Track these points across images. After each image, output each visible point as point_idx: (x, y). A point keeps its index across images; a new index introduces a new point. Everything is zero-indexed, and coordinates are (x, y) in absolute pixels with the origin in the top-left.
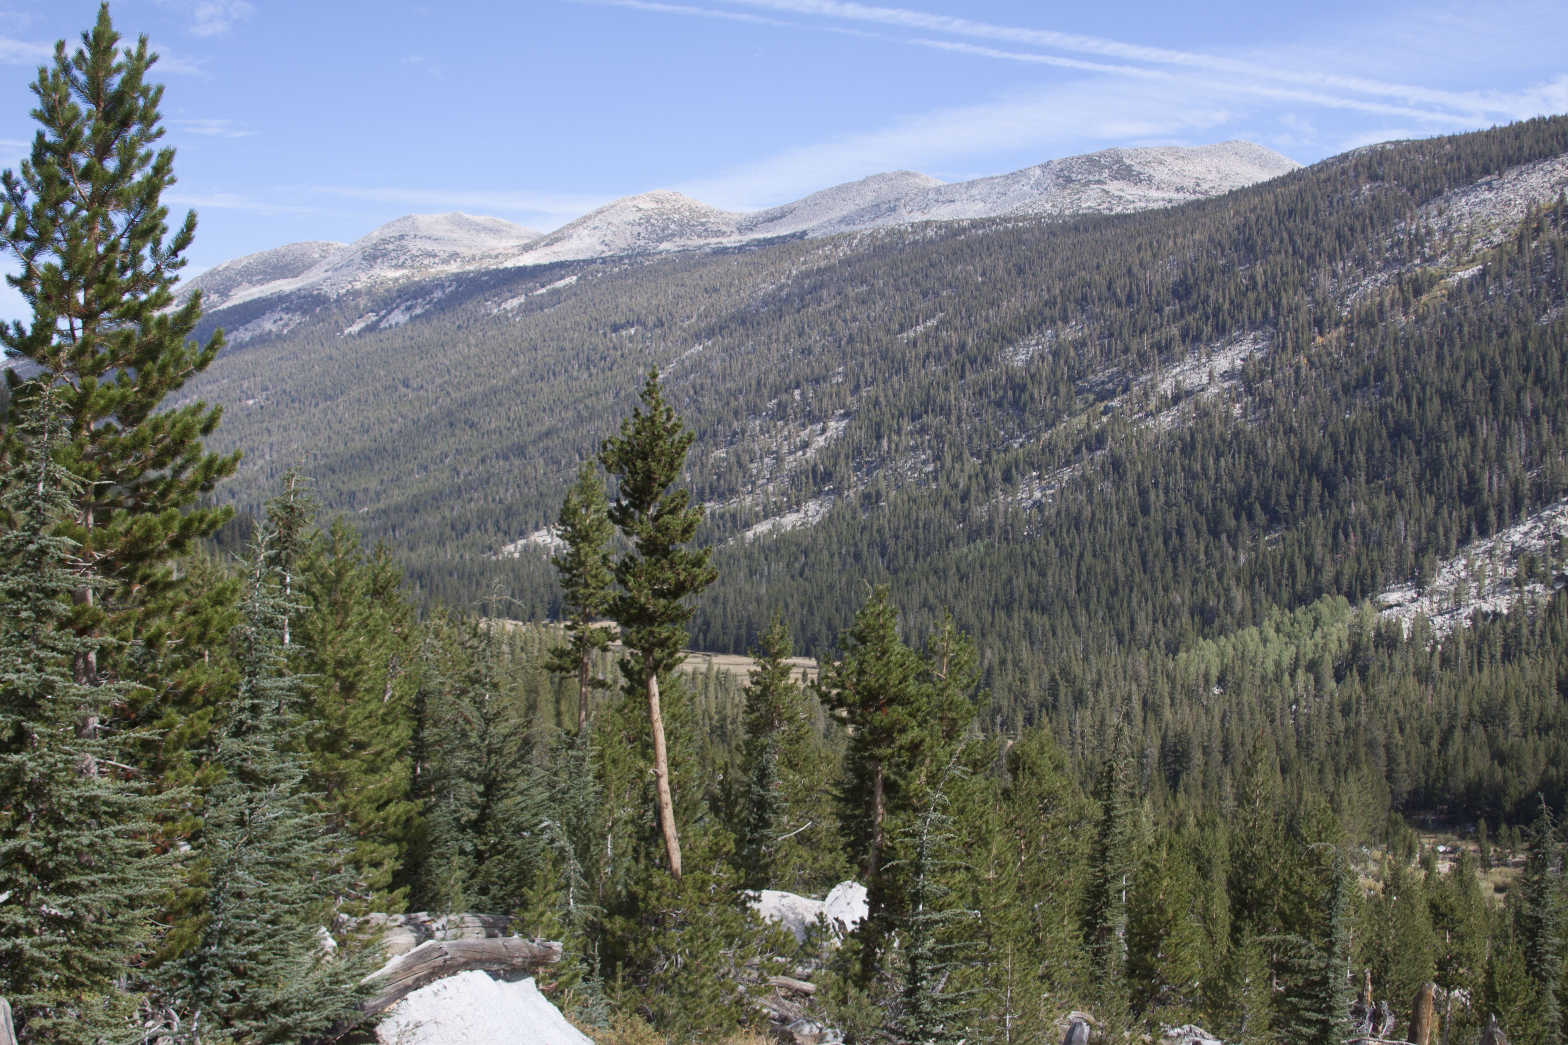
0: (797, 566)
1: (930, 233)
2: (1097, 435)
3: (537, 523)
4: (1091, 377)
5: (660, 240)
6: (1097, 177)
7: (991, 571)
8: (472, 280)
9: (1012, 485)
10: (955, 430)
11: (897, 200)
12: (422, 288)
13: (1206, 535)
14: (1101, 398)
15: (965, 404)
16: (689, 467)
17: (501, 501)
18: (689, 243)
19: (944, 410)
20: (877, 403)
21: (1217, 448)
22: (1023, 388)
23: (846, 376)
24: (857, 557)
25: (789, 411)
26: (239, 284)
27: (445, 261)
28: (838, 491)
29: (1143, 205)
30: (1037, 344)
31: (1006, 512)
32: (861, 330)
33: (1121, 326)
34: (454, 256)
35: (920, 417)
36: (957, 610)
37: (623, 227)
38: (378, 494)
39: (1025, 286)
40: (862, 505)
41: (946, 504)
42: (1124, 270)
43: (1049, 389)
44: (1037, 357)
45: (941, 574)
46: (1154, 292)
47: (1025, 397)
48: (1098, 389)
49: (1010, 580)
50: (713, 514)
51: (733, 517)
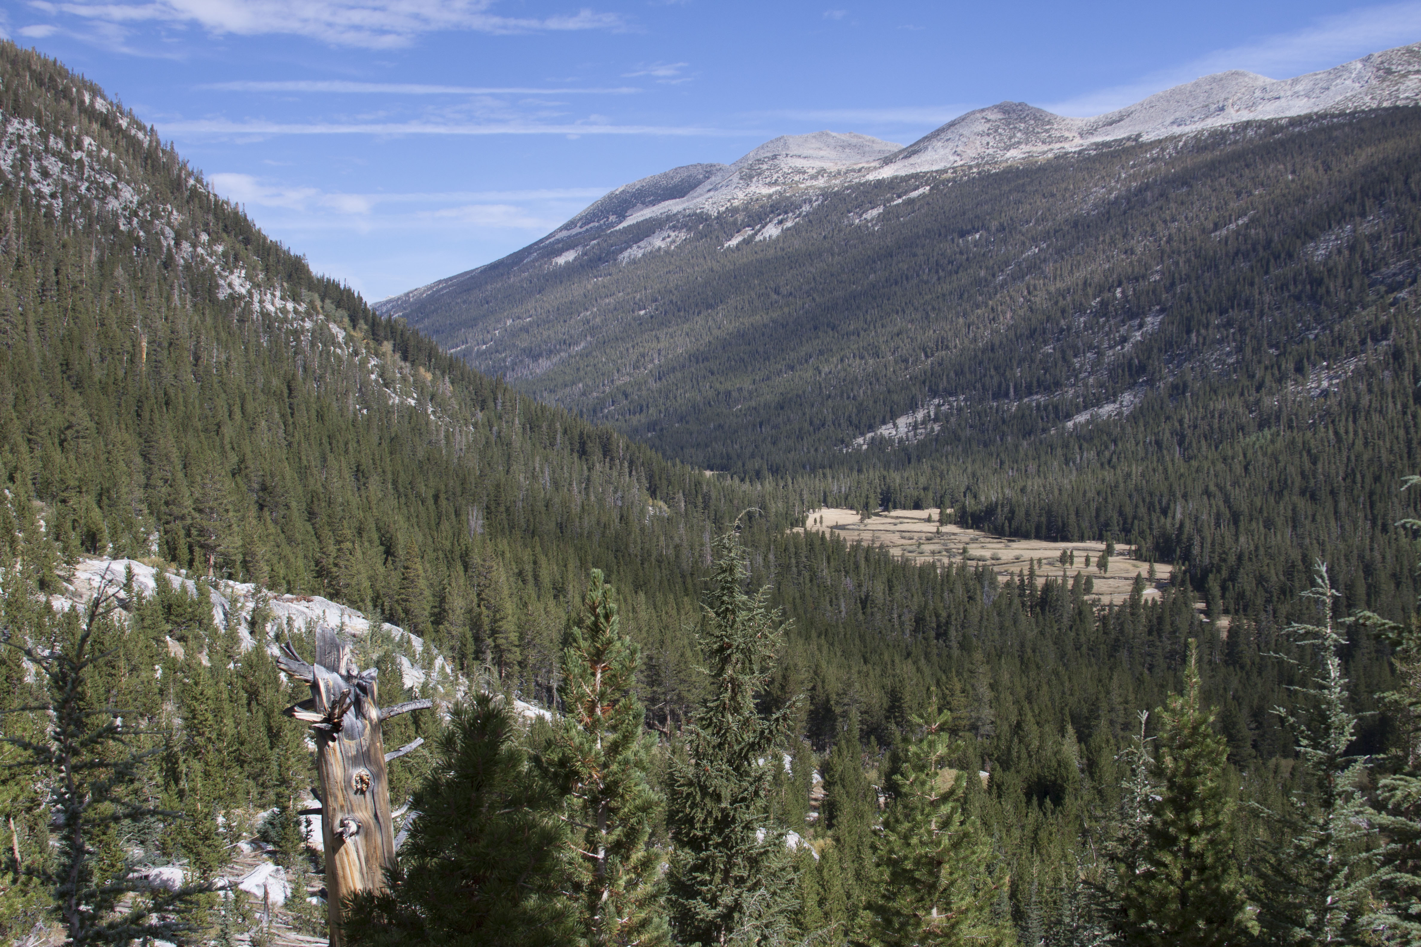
0: (1107, 454)
1: (1250, 133)
2: (1382, 327)
3: (884, 418)
4: (1383, 270)
5: (1007, 148)
7: (1271, 459)
8: (836, 194)
9: (1303, 376)
10: (1257, 323)
11: (1227, 99)
12: (793, 203)
14: (1392, 288)
15: (1267, 298)
16: (1020, 363)
17: (854, 398)
18: (1034, 149)
19: (1248, 304)
20: (1189, 300)
22: (1320, 282)
23: (1163, 274)
24: (1158, 445)
25: (1111, 308)
26: (634, 205)
27: (814, 177)
28: (1151, 383)
30: (1336, 239)
31: (1294, 401)
32: (1179, 230)
34: (821, 172)
35: (1227, 311)
37: (972, 137)
38: (750, 393)
40: (1171, 396)
43: (1344, 283)
44: (1335, 252)
45: (1228, 462)
47: (1322, 290)
48: (1389, 281)
50: (1038, 406)
51: (1056, 408)
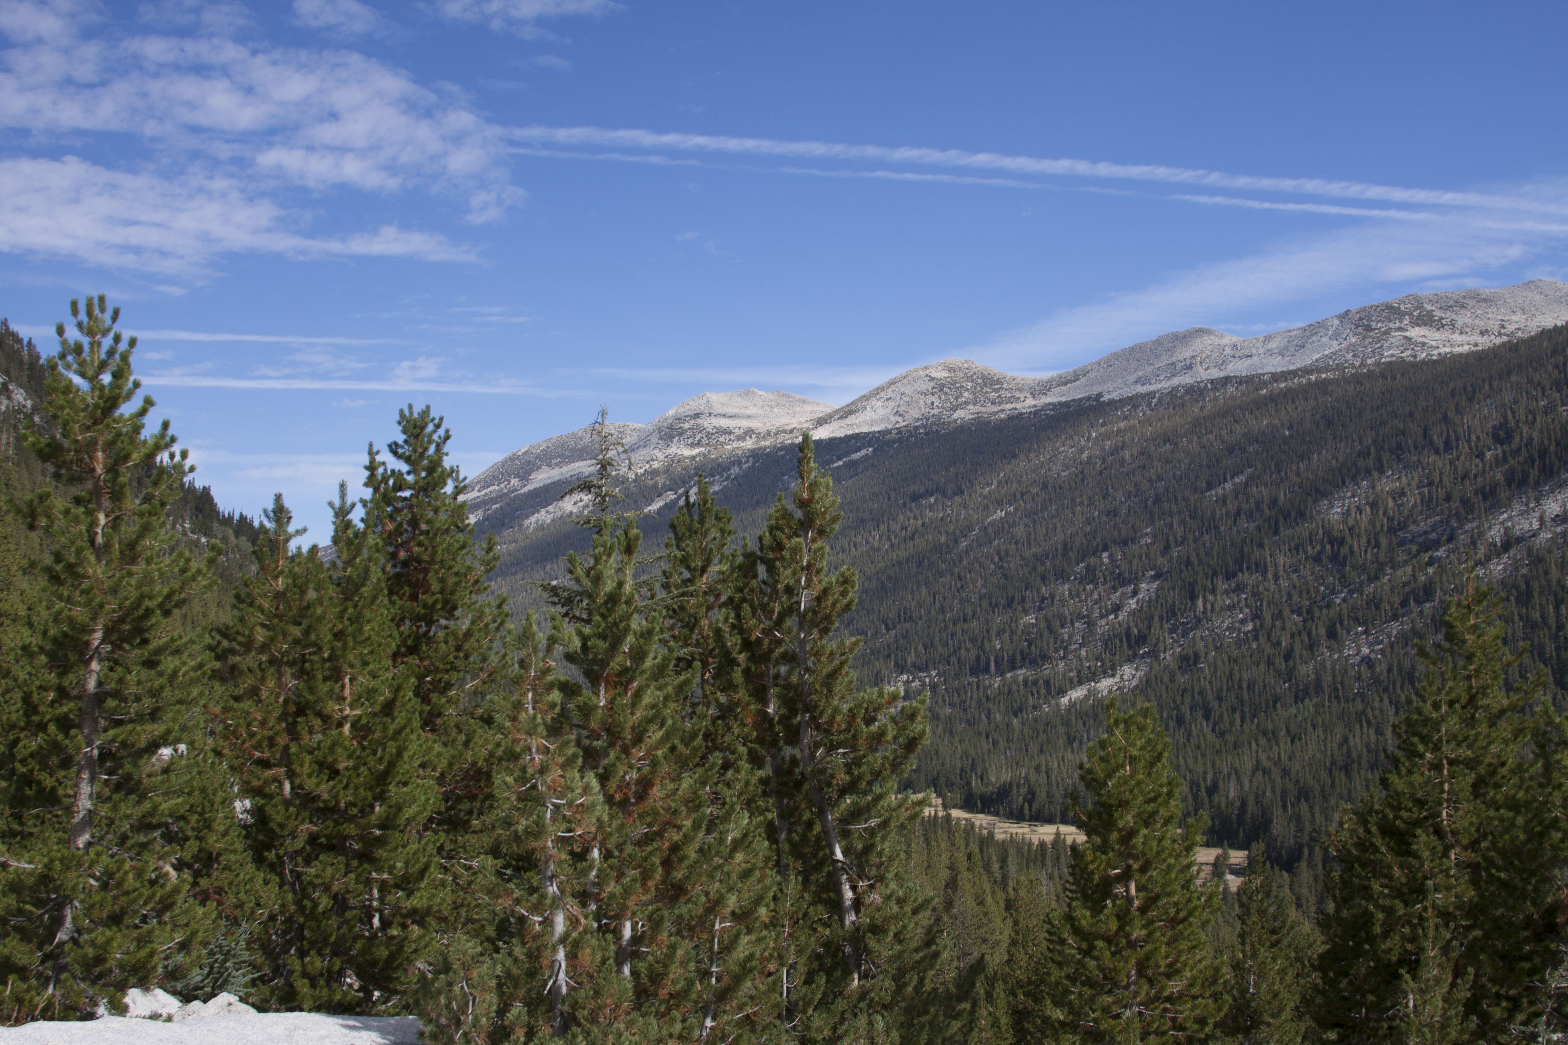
1: (1231, 389)
2: (1424, 587)
4: (1412, 527)
5: (954, 409)
6: (1398, 325)
7: (1325, 730)
8: (768, 455)
9: (1338, 642)
10: (1272, 587)
11: (1193, 357)
12: (719, 466)
13: (1553, 687)
14: (1426, 547)
15: (1281, 560)
16: (998, 634)
18: (984, 410)
19: (1260, 567)
20: (1188, 563)
21: (1556, 595)
22: (1342, 542)
23: (1154, 537)
24: (1180, 721)
25: (1098, 574)
26: (539, 468)
27: (741, 438)
28: (1153, 654)
29: (1447, 350)
30: (1353, 496)
31: (1333, 669)
32: (1167, 489)
33: (1441, 474)
34: (749, 432)
35: (1235, 575)
36: (1293, 772)
37: (916, 397)
39: (1335, 438)
40: (1180, 668)
41: (1270, 663)
42: (1440, 416)
43: (1369, 542)
44: (1354, 510)
45: (1272, 736)
46: (1473, 437)
47: (1344, 550)
48: (1421, 539)
49: (1346, 740)
50: (1025, 681)
51: (1047, 683)
